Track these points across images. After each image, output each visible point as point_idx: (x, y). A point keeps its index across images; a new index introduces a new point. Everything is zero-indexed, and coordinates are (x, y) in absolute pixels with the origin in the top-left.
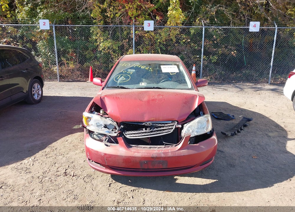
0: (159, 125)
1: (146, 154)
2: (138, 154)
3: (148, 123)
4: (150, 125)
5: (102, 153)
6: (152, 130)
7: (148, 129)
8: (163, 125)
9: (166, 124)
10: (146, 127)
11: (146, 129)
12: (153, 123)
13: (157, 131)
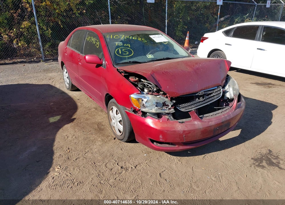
0: (209, 92)
1: (217, 121)
2: (212, 123)
3: (201, 93)
4: (203, 94)
5: (180, 132)
6: (205, 98)
7: (201, 98)
8: (212, 92)
9: (214, 90)
10: (199, 97)
11: (199, 99)
12: (204, 92)
13: (209, 98)
